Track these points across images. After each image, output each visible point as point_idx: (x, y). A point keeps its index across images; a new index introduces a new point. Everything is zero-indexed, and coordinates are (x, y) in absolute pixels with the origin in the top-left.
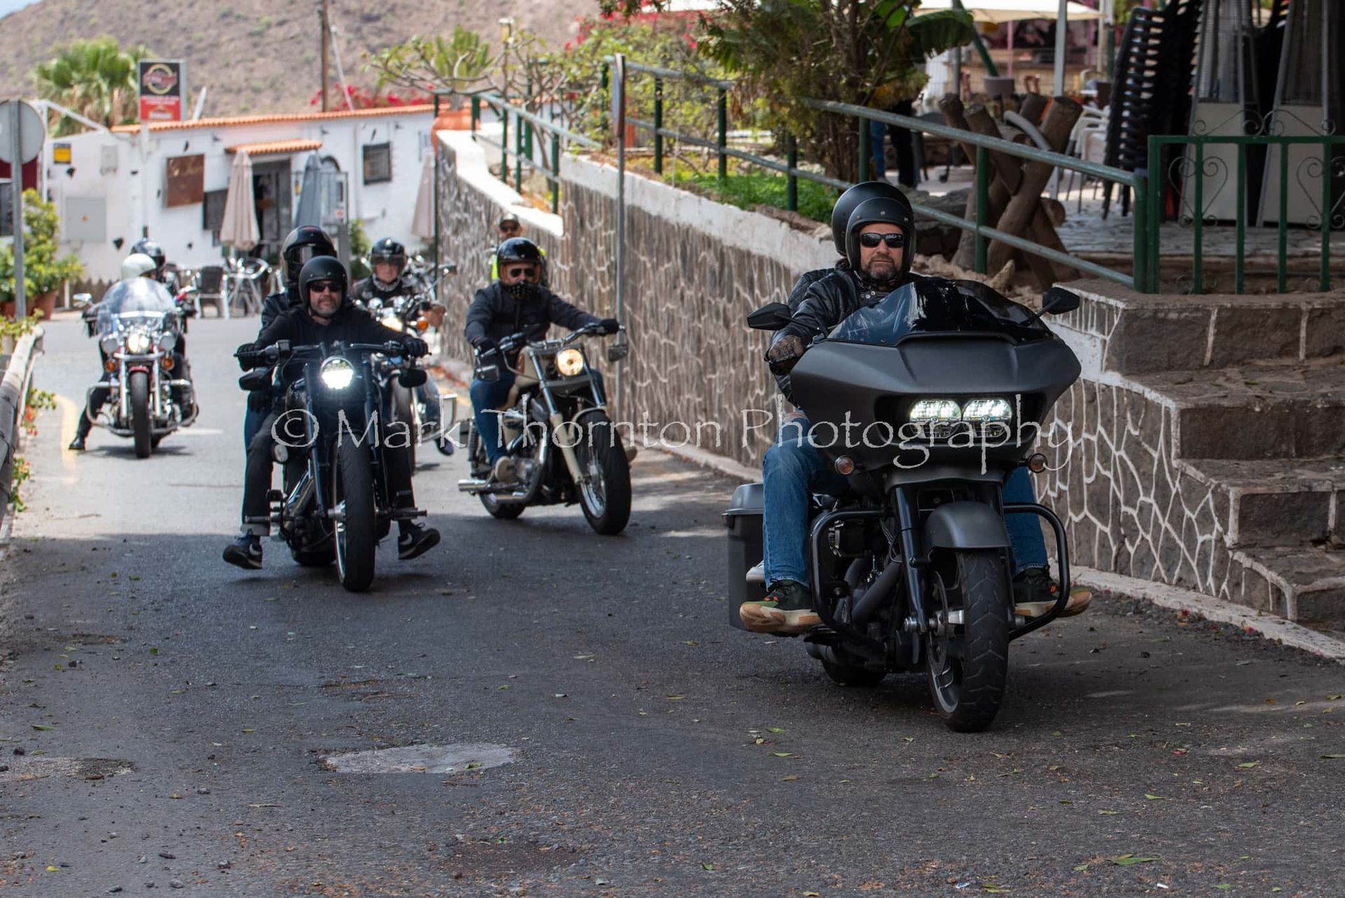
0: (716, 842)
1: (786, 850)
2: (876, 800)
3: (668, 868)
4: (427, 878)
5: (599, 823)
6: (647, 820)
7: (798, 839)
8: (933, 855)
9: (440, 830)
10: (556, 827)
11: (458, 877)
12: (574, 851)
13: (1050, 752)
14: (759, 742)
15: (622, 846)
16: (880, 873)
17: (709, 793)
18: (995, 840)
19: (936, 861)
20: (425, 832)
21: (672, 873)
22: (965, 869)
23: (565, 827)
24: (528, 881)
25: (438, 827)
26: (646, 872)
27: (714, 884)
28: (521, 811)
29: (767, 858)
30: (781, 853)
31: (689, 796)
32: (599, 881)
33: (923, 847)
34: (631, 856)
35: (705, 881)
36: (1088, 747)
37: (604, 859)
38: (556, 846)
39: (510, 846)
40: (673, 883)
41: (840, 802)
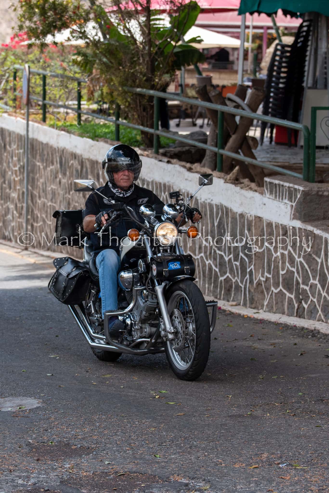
0: (156, 444)
1: (191, 447)
2: (225, 425)
3: (138, 456)
4: (24, 461)
5: (95, 435)
6: (118, 434)
7: (195, 443)
8: (263, 450)
9: (20, 438)
10: (76, 437)
11: (38, 460)
12: (89, 448)
13: (301, 403)
14: (157, 397)
15: (110, 446)
16: (241, 459)
17: (143, 421)
18: (291, 444)
19: (265, 454)
20: (13, 439)
21: (141, 459)
22: (281, 457)
23: (80, 437)
24: (72, 462)
25: (19, 436)
26: (128, 458)
27: (163, 464)
28: (55, 429)
29: (183, 452)
30: (189, 450)
31: (134, 422)
32: (107, 463)
33: (257, 447)
34: (118, 451)
35: (158, 463)
36: (318, 400)
37: (105, 452)
38: (79, 446)
39: (56, 446)
40: (143, 464)
41: (209, 425)
